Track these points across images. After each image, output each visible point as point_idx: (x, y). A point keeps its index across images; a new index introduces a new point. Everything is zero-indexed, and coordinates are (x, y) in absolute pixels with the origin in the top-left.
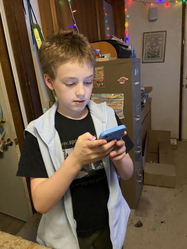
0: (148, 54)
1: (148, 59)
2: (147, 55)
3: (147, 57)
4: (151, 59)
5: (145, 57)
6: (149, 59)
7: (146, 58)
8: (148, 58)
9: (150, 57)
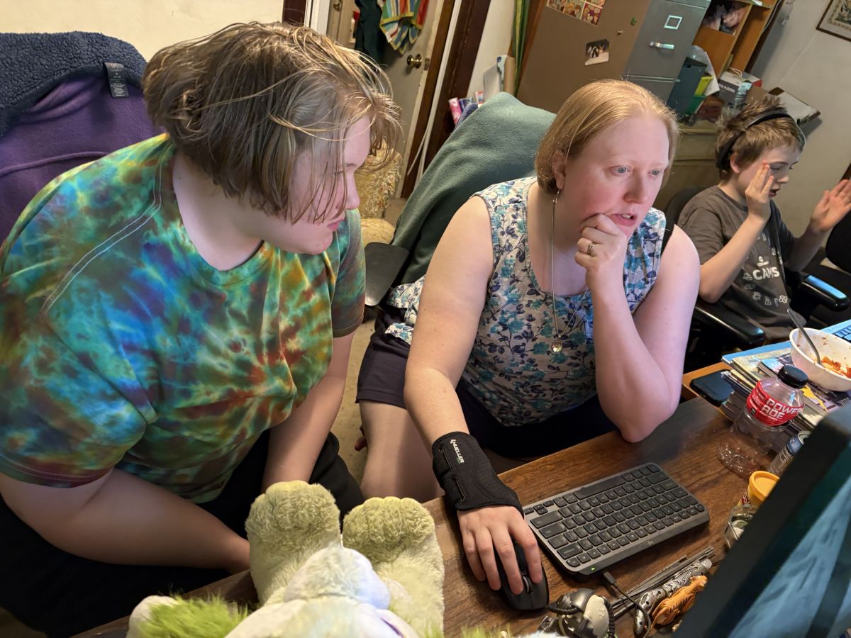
0: (842, 10)
1: (835, 24)
2: (839, 10)
3: (836, 15)
4: (843, 26)
5: (833, 15)
6: (839, 25)
7: (833, 20)
8: (838, 22)
9: (846, 19)
